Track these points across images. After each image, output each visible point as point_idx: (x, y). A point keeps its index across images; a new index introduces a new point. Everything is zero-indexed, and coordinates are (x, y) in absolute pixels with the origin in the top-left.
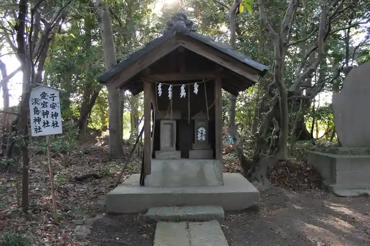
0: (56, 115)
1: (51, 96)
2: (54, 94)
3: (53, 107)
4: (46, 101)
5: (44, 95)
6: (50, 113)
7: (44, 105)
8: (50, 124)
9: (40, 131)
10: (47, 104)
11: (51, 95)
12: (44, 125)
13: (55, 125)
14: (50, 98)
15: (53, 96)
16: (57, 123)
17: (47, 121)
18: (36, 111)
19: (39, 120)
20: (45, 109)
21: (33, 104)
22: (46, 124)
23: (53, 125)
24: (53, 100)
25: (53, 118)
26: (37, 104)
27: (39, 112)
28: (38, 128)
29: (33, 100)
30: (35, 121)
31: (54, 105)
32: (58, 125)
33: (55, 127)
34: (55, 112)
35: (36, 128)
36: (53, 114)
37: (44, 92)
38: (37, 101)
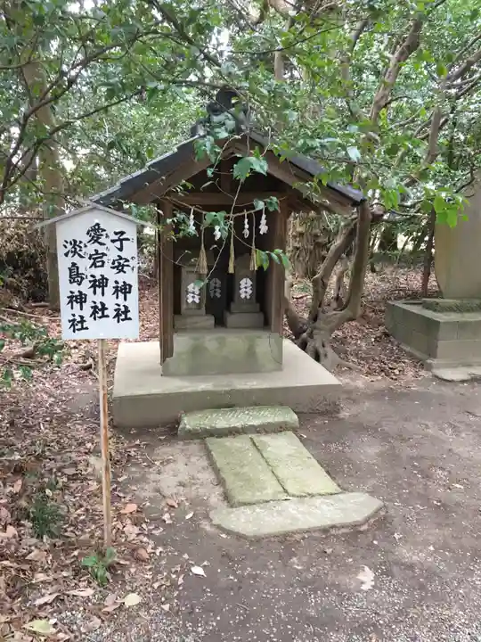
0: (124, 289)
1: (116, 237)
2: (122, 233)
3: (120, 266)
4: (101, 249)
5: (96, 233)
6: (111, 284)
7: (97, 260)
8: (111, 312)
9: (82, 328)
10: (105, 259)
11: (116, 233)
12: (94, 313)
13: (122, 314)
14: (113, 241)
15: (120, 238)
16: (127, 311)
17: (103, 304)
18: (75, 276)
19: (80, 299)
20: (98, 273)
21: (66, 255)
22: (100, 311)
23: (118, 315)
24: (121, 249)
25: (117, 298)
26: (76, 255)
27: (82, 279)
28: (79, 319)
29: (67, 242)
30: (71, 302)
31: (122, 261)
32: (129, 315)
33: (123, 320)
34: (124, 282)
35: (74, 320)
36: (119, 285)
37: (98, 224)
38: (78, 249)
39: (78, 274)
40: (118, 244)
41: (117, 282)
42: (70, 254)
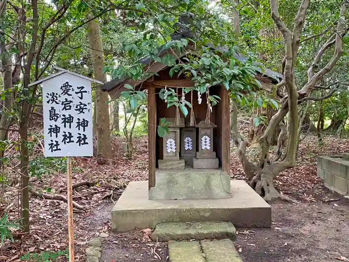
0: (83, 124)
1: (79, 90)
2: (83, 88)
3: (81, 110)
4: (69, 98)
5: (66, 88)
6: (75, 121)
7: (67, 105)
8: (75, 139)
9: (57, 149)
10: (71, 104)
11: (78, 88)
12: (64, 139)
13: (82, 140)
14: (77, 93)
15: (81, 91)
16: (85, 138)
17: (70, 134)
18: (53, 116)
19: (56, 130)
20: (67, 113)
21: (48, 102)
22: (68, 138)
23: (79, 141)
24: (81, 98)
25: (79, 129)
26: (54, 102)
27: (58, 117)
28: (55, 143)
29: (49, 94)
30: (50, 132)
31: (82, 106)
32: (86, 141)
33: (82, 144)
34: (83, 119)
35: (52, 144)
36: (80, 121)
37: (67, 83)
38: (55, 98)
39: (55, 115)
40: (80, 95)
41: (79, 119)
42: (51, 102)
